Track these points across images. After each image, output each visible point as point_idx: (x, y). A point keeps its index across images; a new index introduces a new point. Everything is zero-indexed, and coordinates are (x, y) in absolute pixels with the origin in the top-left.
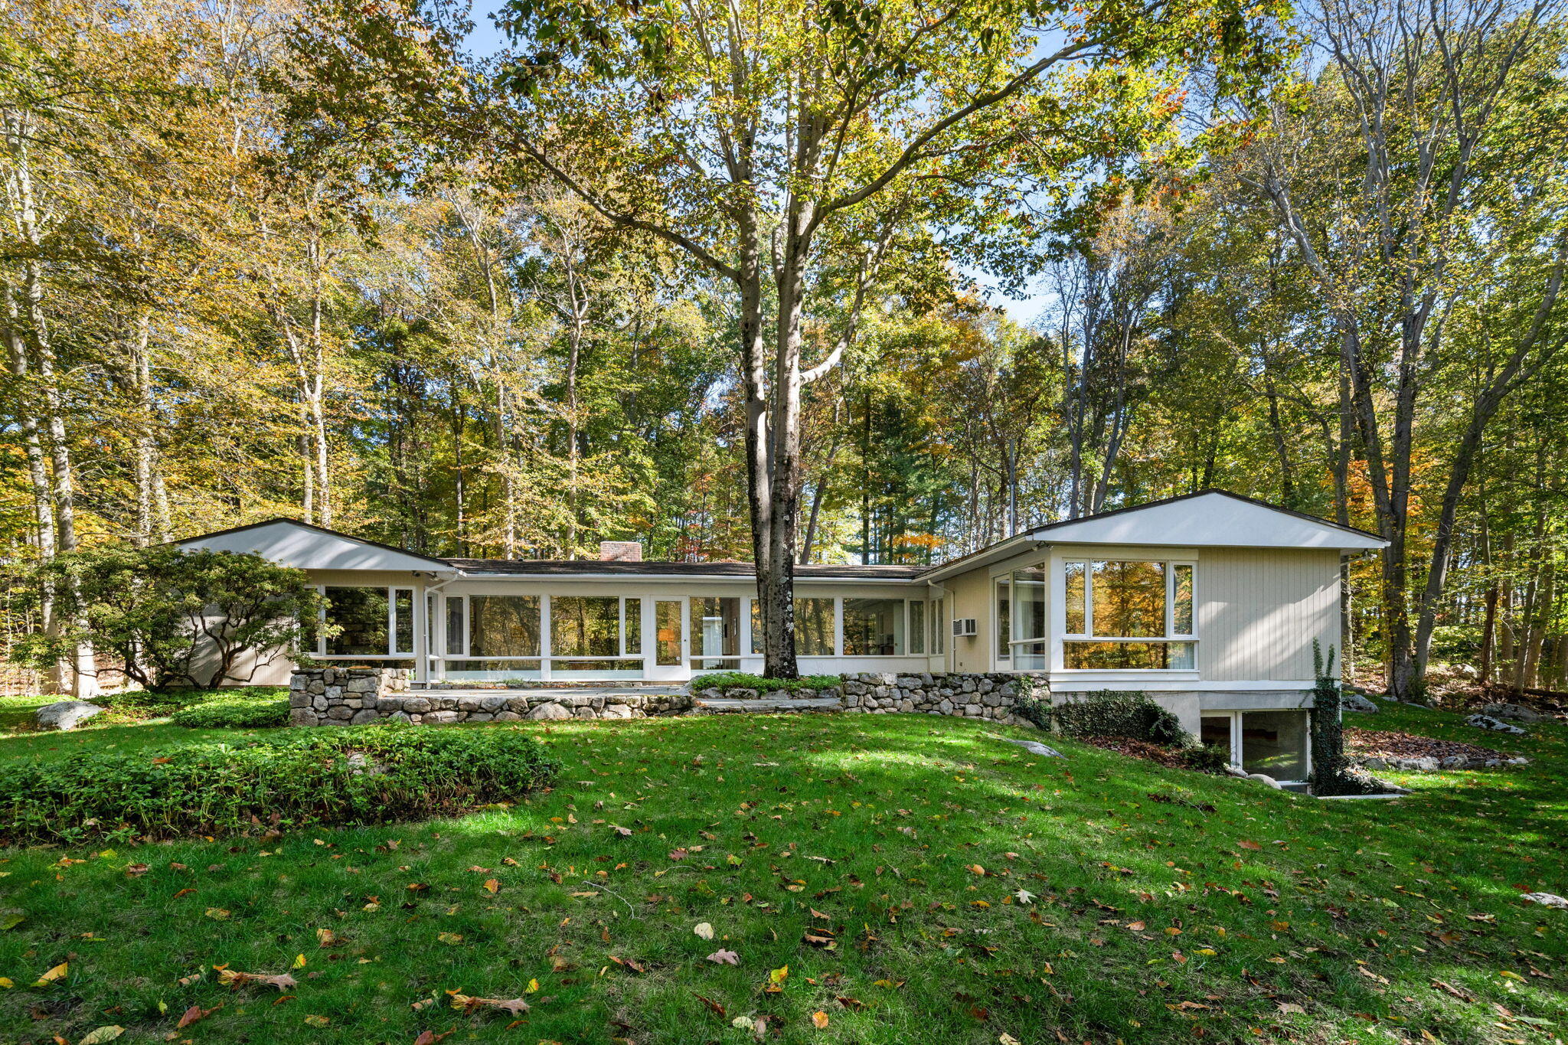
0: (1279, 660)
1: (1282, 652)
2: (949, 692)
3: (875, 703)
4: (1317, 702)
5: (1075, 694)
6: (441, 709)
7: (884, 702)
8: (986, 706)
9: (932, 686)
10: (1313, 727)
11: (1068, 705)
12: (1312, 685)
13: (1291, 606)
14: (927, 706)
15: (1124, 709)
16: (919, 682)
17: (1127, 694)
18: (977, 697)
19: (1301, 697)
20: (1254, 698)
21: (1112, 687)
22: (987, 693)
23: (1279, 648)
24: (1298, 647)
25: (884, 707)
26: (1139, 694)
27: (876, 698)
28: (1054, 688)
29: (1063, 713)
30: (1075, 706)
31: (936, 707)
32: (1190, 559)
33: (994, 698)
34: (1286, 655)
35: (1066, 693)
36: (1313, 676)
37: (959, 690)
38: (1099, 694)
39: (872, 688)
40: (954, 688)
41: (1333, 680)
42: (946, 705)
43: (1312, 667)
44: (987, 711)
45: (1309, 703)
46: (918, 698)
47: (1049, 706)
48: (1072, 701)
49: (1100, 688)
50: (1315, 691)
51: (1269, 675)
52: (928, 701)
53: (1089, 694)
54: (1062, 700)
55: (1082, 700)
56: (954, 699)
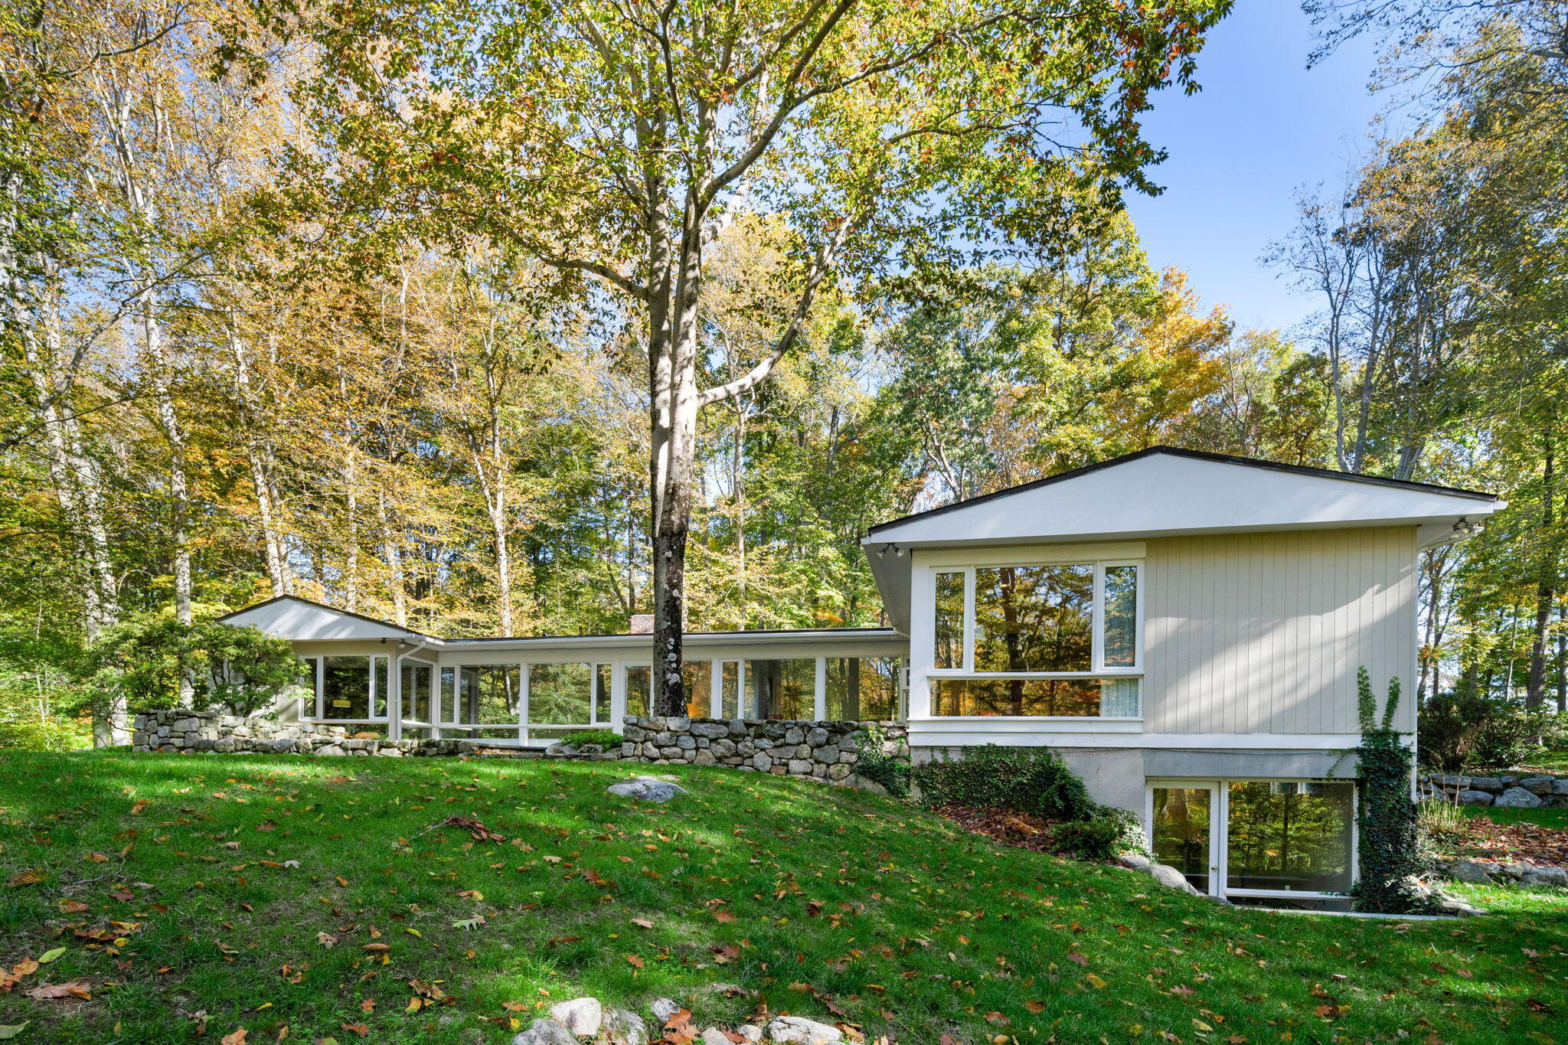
0: (1289, 701)
1: (1296, 688)
2: (765, 743)
3: (655, 752)
4: (1362, 769)
5: (945, 750)
6: (243, 749)
7: (666, 751)
8: (818, 762)
9: (744, 736)
10: (1361, 809)
11: (934, 764)
12: (1356, 742)
13: (1315, 619)
14: (736, 760)
15: (1014, 771)
16: (724, 730)
17: (1023, 751)
18: (805, 750)
19: (1332, 761)
20: (1241, 761)
21: (1000, 741)
22: (819, 746)
23: (1289, 682)
24: (1327, 678)
25: (667, 758)
26: (1043, 749)
27: (659, 747)
28: (913, 741)
29: (925, 776)
30: (943, 766)
31: (748, 762)
32: (1134, 558)
33: (829, 754)
34: (1302, 694)
35: (932, 748)
36: (1357, 727)
37: (780, 741)
38: (982, 749)
39: (652, 734)
40: (775, 739)
41: (1397, 735)
42: (761, 760)
43: (1354, 712)
44: (820, 769)
45: (1350, 770)
46: (720, 750)
47: (905, 765)
48: (939, 758)
49: (983, 741)
50: (1359, 751)
51: (1269, 726)
52: (737, 754)
53: (965, 749)
54: (926, 757)
55: (956, 757)
56: (776, 753)
